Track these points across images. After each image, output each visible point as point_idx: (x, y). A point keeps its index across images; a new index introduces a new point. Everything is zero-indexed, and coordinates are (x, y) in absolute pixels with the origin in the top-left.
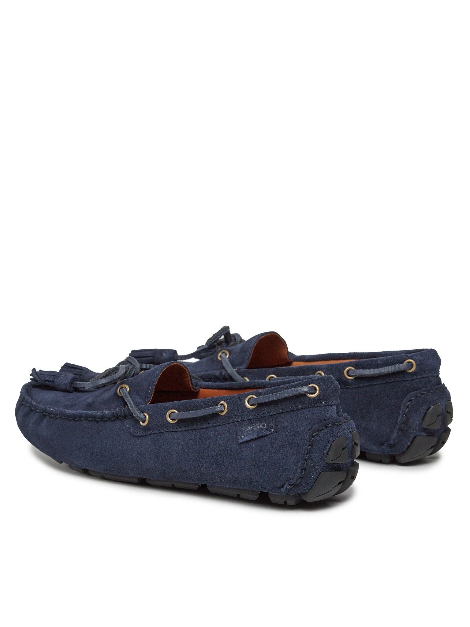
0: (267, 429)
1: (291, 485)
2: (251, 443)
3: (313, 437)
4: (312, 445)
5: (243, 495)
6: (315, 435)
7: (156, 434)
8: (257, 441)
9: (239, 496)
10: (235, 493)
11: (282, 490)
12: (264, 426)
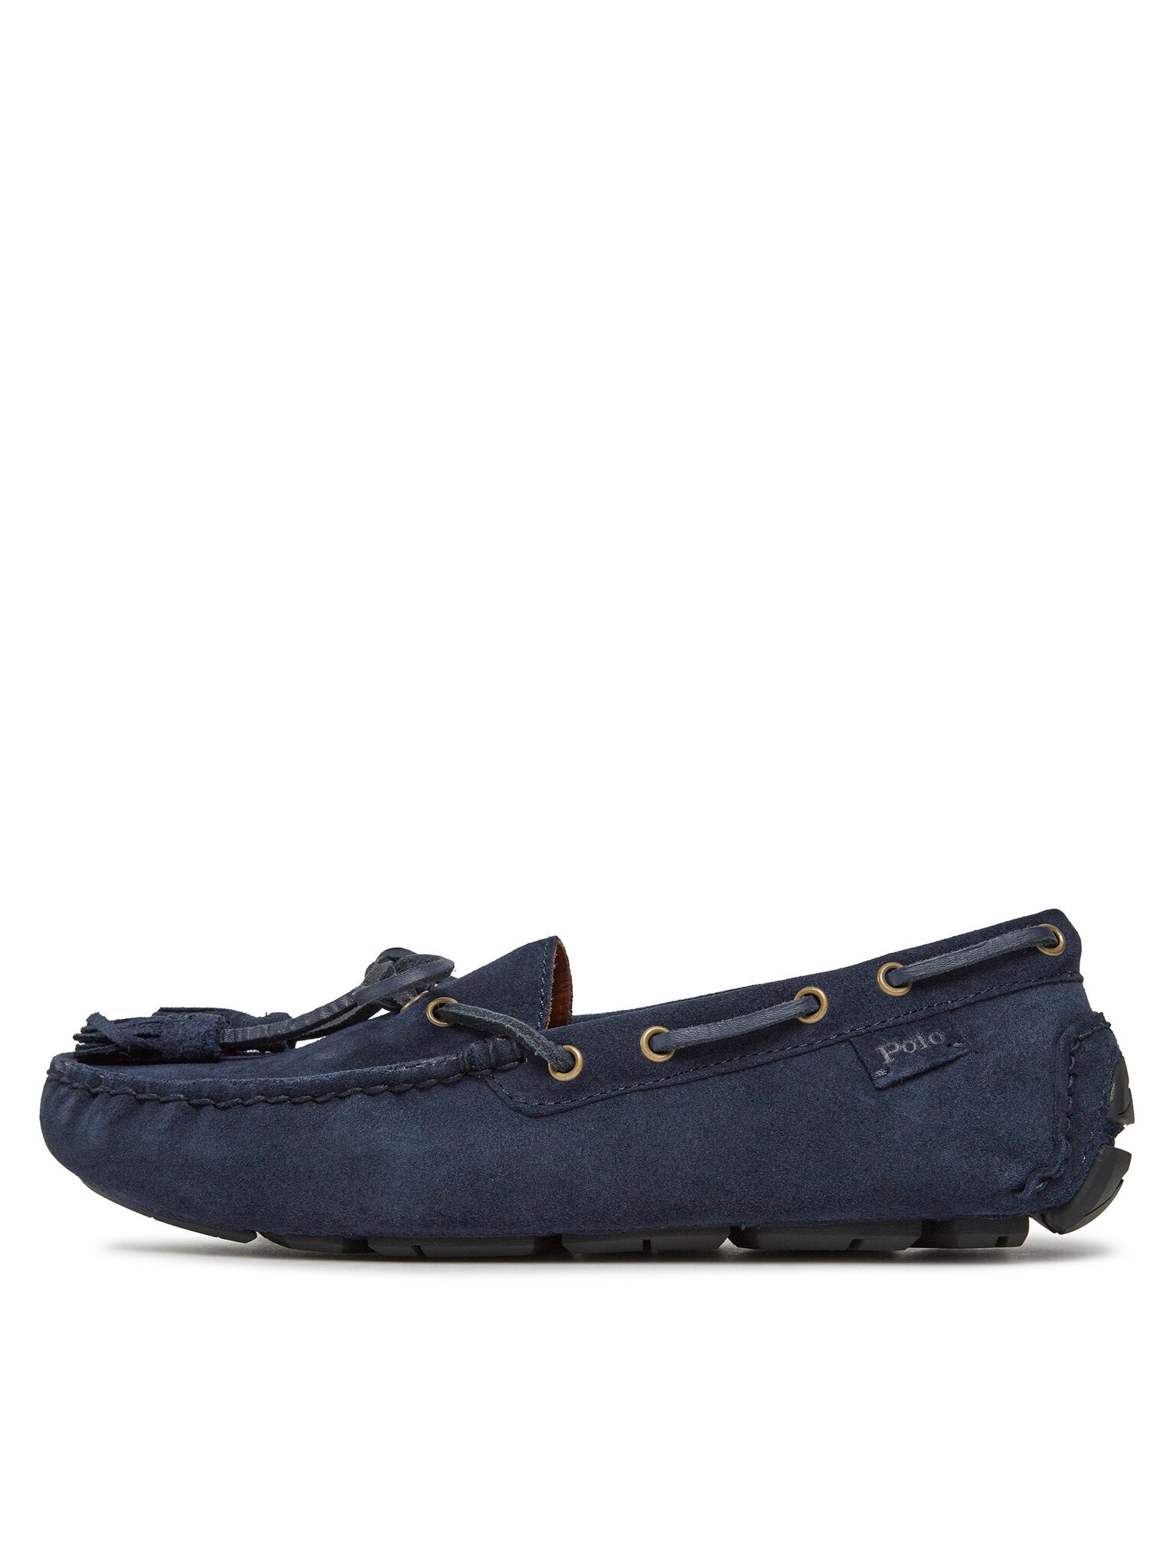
0: (949, 1045)
1: (1043, 1180)
2: (911, 1086)
3: (1072, 1054)
4: (1075, 1076)
5: (869, 1242)
6: (1077, 1050)
7: (602, 1100)
8: (927, 1077)
9: (855, 1243)
10: (843, 1241)
11: (1020, 1196)
12: (936, 1038)
